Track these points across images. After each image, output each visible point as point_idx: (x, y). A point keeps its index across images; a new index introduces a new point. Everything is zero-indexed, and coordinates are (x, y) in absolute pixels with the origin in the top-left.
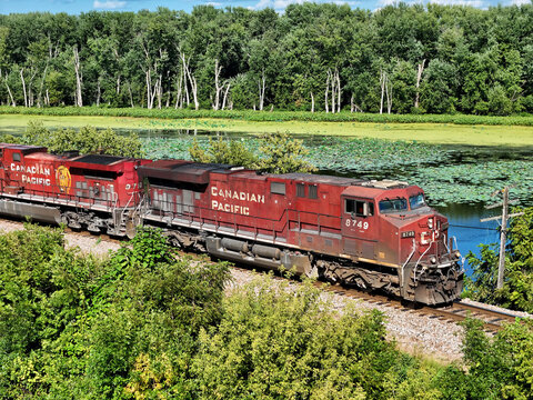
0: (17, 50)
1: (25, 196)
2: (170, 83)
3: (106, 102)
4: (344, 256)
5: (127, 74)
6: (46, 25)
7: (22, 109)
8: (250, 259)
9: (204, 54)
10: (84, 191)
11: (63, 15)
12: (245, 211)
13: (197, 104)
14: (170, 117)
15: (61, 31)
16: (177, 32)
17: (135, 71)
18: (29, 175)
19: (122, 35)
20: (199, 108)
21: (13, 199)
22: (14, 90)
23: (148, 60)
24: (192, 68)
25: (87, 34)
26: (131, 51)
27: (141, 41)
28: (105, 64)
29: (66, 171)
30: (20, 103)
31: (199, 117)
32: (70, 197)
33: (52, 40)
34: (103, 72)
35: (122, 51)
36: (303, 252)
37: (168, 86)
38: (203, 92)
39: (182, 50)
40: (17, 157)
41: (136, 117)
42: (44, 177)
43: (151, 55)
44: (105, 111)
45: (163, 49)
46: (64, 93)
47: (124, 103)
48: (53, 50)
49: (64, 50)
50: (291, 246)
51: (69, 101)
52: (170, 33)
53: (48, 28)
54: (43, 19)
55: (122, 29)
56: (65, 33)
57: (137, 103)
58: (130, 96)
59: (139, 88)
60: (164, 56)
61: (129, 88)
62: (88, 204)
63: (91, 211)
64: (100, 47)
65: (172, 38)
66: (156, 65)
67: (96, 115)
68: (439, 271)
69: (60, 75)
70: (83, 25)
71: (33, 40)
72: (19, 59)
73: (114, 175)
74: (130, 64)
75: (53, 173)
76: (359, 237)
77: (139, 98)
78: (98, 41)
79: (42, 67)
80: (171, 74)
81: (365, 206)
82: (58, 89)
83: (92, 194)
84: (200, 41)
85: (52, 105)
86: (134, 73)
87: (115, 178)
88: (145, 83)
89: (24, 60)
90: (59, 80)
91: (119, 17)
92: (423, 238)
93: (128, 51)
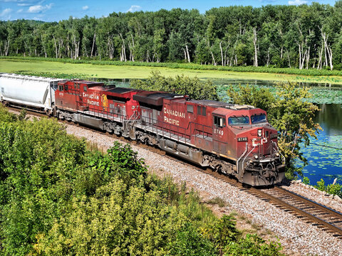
0: (220, 30)
1: (87, 112)
2: (315, 52)
3: (273, 64)
4: (214, 152)
5: (287, 46)
6: (239, 14)
7: (220, 67)
8: (177, 153)
9: (339, 33)
10: (113, 110)
11: (249, 7)
12: (177, 123)
13: (332, 67)
14: (311, 75)
15: (248, 18)
16: (322, 19)
17: (292, 44)
18: (90, 99)
19: (285, 20)
20: (333, 69)
21: (82, 114)
22: (216, 55)
23: (302, 37)
24: (330, 42)
25: (264, 20)
26: (291, 30)
27: (297, 24)
28: (272, 39)
29: (105, 97)
30: (220, 63)
31: (331, 75)
32: (108, 113)
33: (242, 23)
34: (272, 45)
35: (285, 30)
36: (198, 149)
37: (313, 54)
38: (337, 59)
39: (324, 31)
40: (85, 88)
41: (289, 74)
42: (96, 100)
43: (303, 33)
44: (271, 69)
45: (311, 30)
46: (247, 57)
47: (285, 65)
48: (243, 30)
49: (249, 30)
50: (192, 145)
51: (250, 63)
52: (317, 19)
53: (240, 16)
54: (237, 10)
55: (284, 16)
56: (250, 18)
57: (293, 65)
58: (289, 60)
59: (294, 55)
60: (312, 34)
61: (287, 55)
62: (112, 117)
63: (114, 122)
64: (270, 28)
65: (318, 22)
66: (306, 40)
67: (264, 72)
68: (261, 164)
69: (245, 45)
70: (262, 14)
71: (230, 23)
72: (220, 35)
73: (125, 100)
74: (289, 39)
75: (100, 98)
76: (219, 140)
77: (295, 62)
78: (269, 24)
79: (233, 41)
80: (316, 47)
81: (221, 120)
82: (243, 55)
83: (116, 112)
84: (336, 25)
85: (239, 65)
86: (292, 46)
87: (126, 102)
88: (298, 52)
89: (224, 36)
90: (244, 49)
91: (283, 9)
92: (254, 142)
93: (288, 31)
